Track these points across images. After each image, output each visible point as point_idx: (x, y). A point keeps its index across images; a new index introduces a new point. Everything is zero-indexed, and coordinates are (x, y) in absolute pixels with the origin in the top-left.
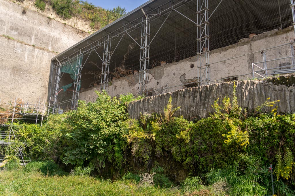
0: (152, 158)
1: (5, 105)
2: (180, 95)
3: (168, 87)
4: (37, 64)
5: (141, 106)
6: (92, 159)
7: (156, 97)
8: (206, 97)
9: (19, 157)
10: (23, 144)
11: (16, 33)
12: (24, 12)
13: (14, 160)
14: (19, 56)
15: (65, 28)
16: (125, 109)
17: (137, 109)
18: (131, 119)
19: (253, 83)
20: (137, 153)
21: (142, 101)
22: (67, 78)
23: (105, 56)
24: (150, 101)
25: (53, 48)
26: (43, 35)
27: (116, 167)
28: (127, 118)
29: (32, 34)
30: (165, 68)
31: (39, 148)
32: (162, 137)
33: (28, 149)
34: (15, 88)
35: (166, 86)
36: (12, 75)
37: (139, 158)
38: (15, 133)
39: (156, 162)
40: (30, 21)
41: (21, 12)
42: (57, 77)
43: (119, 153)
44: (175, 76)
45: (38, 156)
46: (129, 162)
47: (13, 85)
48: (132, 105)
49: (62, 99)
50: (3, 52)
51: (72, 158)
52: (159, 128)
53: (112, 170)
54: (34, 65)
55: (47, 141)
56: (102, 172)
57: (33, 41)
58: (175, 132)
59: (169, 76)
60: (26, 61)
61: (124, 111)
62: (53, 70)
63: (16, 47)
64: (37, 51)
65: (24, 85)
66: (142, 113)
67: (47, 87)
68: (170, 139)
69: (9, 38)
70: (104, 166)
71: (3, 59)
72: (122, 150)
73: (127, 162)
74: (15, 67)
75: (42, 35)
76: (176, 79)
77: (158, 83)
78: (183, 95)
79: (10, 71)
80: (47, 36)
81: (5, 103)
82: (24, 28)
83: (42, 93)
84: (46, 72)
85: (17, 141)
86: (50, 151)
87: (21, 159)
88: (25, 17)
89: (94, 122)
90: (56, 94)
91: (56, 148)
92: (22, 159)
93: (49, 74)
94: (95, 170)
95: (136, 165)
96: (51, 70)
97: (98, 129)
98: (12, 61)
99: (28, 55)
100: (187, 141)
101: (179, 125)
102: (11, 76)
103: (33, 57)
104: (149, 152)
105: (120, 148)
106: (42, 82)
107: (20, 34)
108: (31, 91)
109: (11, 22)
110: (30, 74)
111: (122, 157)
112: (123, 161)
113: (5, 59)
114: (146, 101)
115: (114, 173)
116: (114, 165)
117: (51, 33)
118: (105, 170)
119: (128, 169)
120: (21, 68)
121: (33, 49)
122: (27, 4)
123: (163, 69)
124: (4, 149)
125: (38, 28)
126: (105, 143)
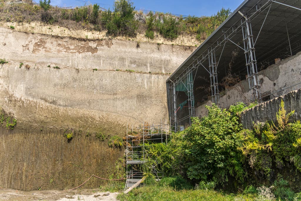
0: (274, 170)
1: (137, 129)
2: (293, 97)
3: (287, 86)
4: (155, 88)
5: (254, 115)
6: (215, 173)
7: (267, 103)
9: (154, 173)
10: (155, 162)
11: (135, 66)
12: (138, 46)
13: (150, 177)
14: (140, 84)
15: (173, 49)
16: (237, 120)
17: (250, 118)
18: (245, 130)
20: (256, 165)
21: (253, 110)
22: (182, 96)
23: (211, 68)
24: (262, 108)
25: (166, 70)
26: (156, 61)
27: (239, 181)
28: (241, 129)
29: (147, 63)
30: (280, 66)
31: (168, 165)
32: (279, 146)
33: (159, 165)
34: (142, 113)
35: (285, 86)
36: (138, 102)
37: (260, 170)
38: (147, 152)
39: (279, 175)
40: (144, 52)
41: (136, 47)
42: (173, 97)
43: (238, 166)
44: (294, 73)
45: (168, 172)
46: (250, 176)
47: (140, 111)
48: (244, 114)
49: (181, 116)
50: (128, 85)
51: (195, 173)
52: (274, 137)
53: (235, 184)
54: (153, 90)
55: (172, 157)
56: (226, 186)
57: (149, 69)
58: (292, 140)
59: (287, 74)
60: (146, 87)
61: (237, 122)
62: (169, 91)
63: (137, 78)
64: (154, 77)
65: (148, 109)
66: (255, 122)
68: (288, 148)
69: (130, 72)
70: (227, 180)
71: (129, 90)
72: (241, 163)
73: (248, 176)
74: (139, 95)
76: (295, 75)
77: (275, 84)
78: (297, 97)
79: (136, 99)
80: (159, 61)
81: (136, 128)
82: (140, 59)
83: (163, 113)
84: (164, 94)
85: (150, 159)
86: (177, 167)
87: (156, 175)
88: (139, 50)
89: (208, 137)
90: (175, 112)
92: (156, 176)
93: (166, 95)
94: (220, 184)
95: (259, 179)
96: (167, 91)
97: (212, 144)
98: (136, 90)
99: (147, 82)
101: (295, 132)
102: (137, 103)
103: (151, 83)
104: (269, 163)
105: (239, 161)
106: (161, 104)
107: (138, 66)
108: (154, 114)
109: (130, 57)
110: (151, 98)
111: (242, 170)
112: (244, 174)
113: (130, 90)
114: (258, 109)
115: (238, 187)
116: (236, 179)
117: (162, 57)
118: (228, 184)
119: (252, 183)
120: (143, 94)
121: (150, 76)
122: (140, 37)
123: (278, 67)
124: (141, 167)
125: (151, 56)
126: (223, 156)
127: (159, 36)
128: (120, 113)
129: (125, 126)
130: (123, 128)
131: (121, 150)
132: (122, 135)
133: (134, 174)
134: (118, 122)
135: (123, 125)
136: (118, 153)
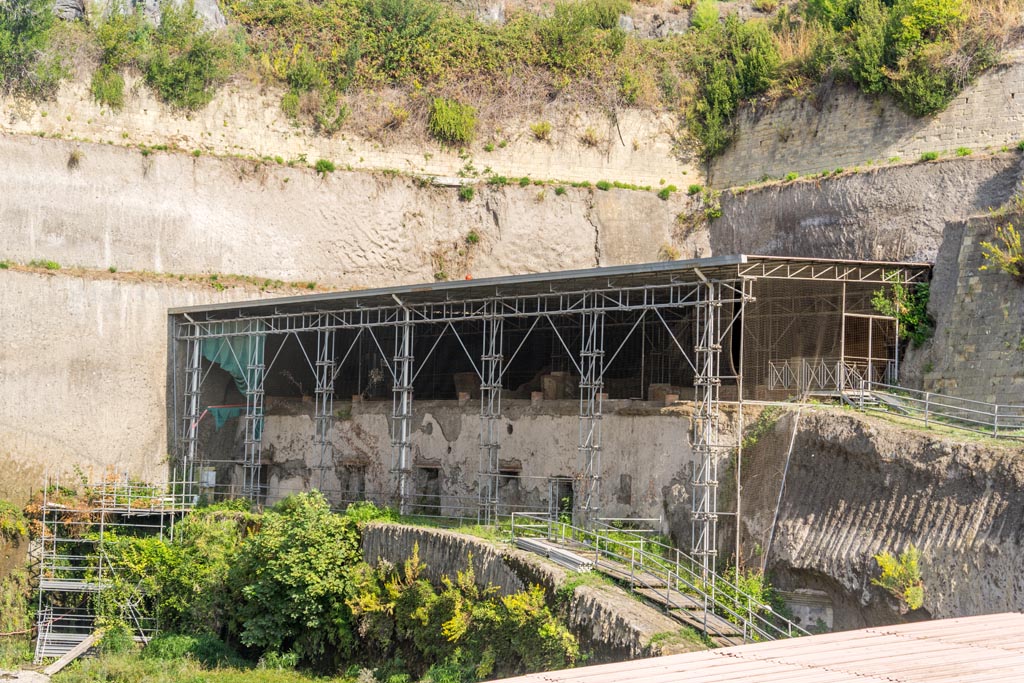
1: (67, 476)
4: (131, 334)
5: (383, 541)
6: (299, 635)
8: (454, 558)
9: (130, 621)
10: (136, 591)
11: (61, 241)
12: (73, 161)
13: (120, 630)
14: (82, 322)
15: (198, 171)
16: (358, 541)
17: (376, 545)
18: (365, 564)
19: (494, 554)
20: (369, 633)
21: (384, 531)
25: (166, 259)
26: (135, 223)
27: (343, 655)
28: (359, 560)
29: (102, 228)
30: (464, 416)
31: (180, 605)
32: (402, 610)
33: (149, 603)
34: (84, 424)
35: (465, 463)
36: (73, 386)
37: (376, 640)
38: (113, 561)
39: (398, 650)
40: (92, 186)
41: (66, 164)
42: (191, 375)
43: (345, 628)
45: (174, 622)
47: (78, 416)
48: (370, 533)
50: (43, 323)
51: (259, 633)
52: (398, 595)
53: (336, 660)
54: (123, 341)
55: (196, 587)
56: (318, 661)
57: (108, 252)
58: (413, 607)
59: (471, 439)
60: (101, 332)
61: (356, 544)
62: (176, 344)
63: (70, 295)
64: (128, 291)
65: (103, 410)
67: (164, 404)
69: (47, 268)
70: (322, 651)
71: (45, 342)
72: (351, 623)
73: (359, 646)
74: (77, 361)
75: (131, 224)
77: (450, 449)
79: (66, 374)
80: (146, 222)
81: (66, 473)
82: (78, 215)
83: (152, 424)
84: (157, 357)
85: (119, 581)
86: (207, 613)
87: (134, 625)
88: (77, 177)
89: (296, 572)
90: (194, 425)
91: (220, 606)
92: (136, 626)
93: (164, 359)
94: (307, 657)
95: (373, 653)
96: (170, 347)
97: (302, 586)
98: (67, 342)
99: (104, 313)
100: (425, 624)
101: (421, 595)
102: (69, 390)
103: (117, 315)
104: (389, 632)
105: (345, 621)
106: (148, 391)
107: (72, 242)
108: (125, 426)
109: (42, 207)
110: (116, 370)
111: (350, 636)
112: (352, 643)
113: (49, 341)
114: (390, 533)
115: (339, 666)
116: (339, 651)
117: (157, 206)
118: (323, 658)
120: (90, 358)
121: (114, 290)
122: (69, 101)
123: (460, 417)
124: (91, 602)
125: (119, 204)
126: (320, 607)
127: (144, 92)
128: (14, 424)
129: (31, 469)
130: (25, 473)
131: (17, 545)
132: (21, 496)
133: (56, 619)
134: (8, 455)
135: (25, 463)
136: (7, 553)
